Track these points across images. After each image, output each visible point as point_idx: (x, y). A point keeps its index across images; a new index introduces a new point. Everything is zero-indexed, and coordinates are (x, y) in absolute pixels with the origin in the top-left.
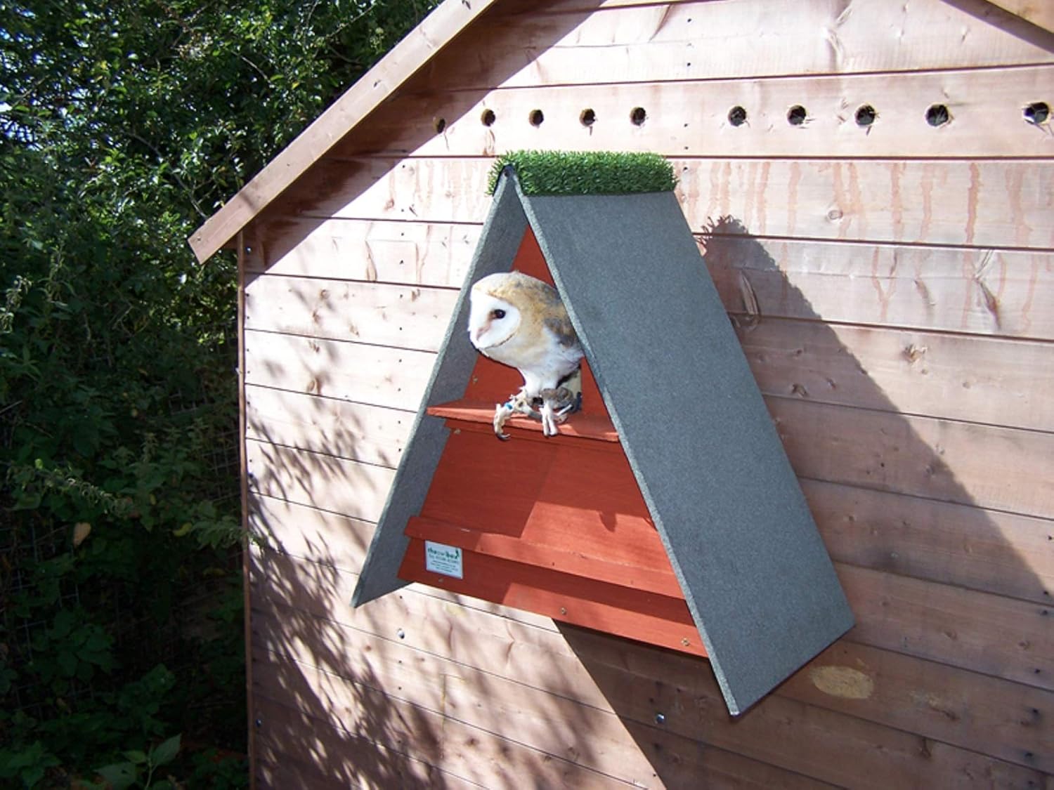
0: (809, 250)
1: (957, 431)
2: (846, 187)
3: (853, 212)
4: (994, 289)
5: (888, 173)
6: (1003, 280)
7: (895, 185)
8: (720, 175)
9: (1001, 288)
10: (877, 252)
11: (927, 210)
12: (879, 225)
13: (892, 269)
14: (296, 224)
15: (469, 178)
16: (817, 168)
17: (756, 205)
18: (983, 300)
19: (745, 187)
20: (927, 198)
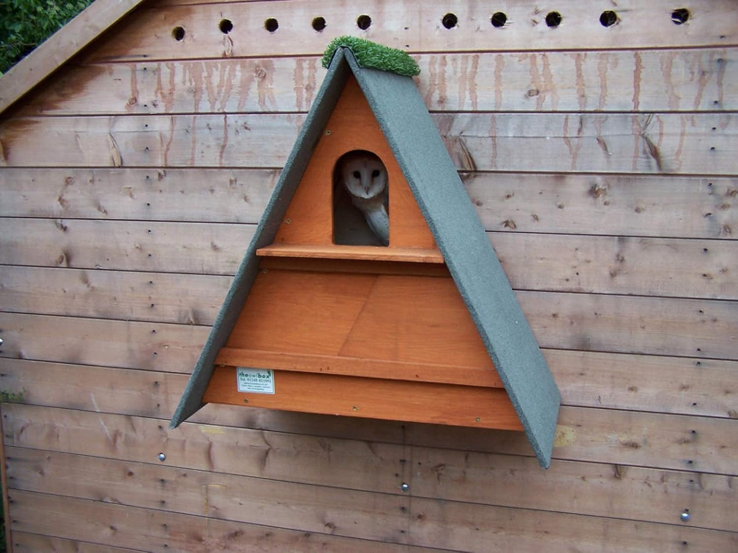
0: (514, 119)
1: (633, 244)
2: (540, 72)
3: (546, 90)
4: (655, 141)
5: (573, 62)
6: (661, 134)
7: (579, 69)
8: (437, 66)
9: (660, 140)
10: (566, 119)
11: (604, 87)
12: (568, 100)
13: (580, 131)
14: (37, 122)
15: (210, 76)
16: (517, 59)
17: (468, 87)
18: (648, 150)
19: (459, 74)
20: (604, 79)
